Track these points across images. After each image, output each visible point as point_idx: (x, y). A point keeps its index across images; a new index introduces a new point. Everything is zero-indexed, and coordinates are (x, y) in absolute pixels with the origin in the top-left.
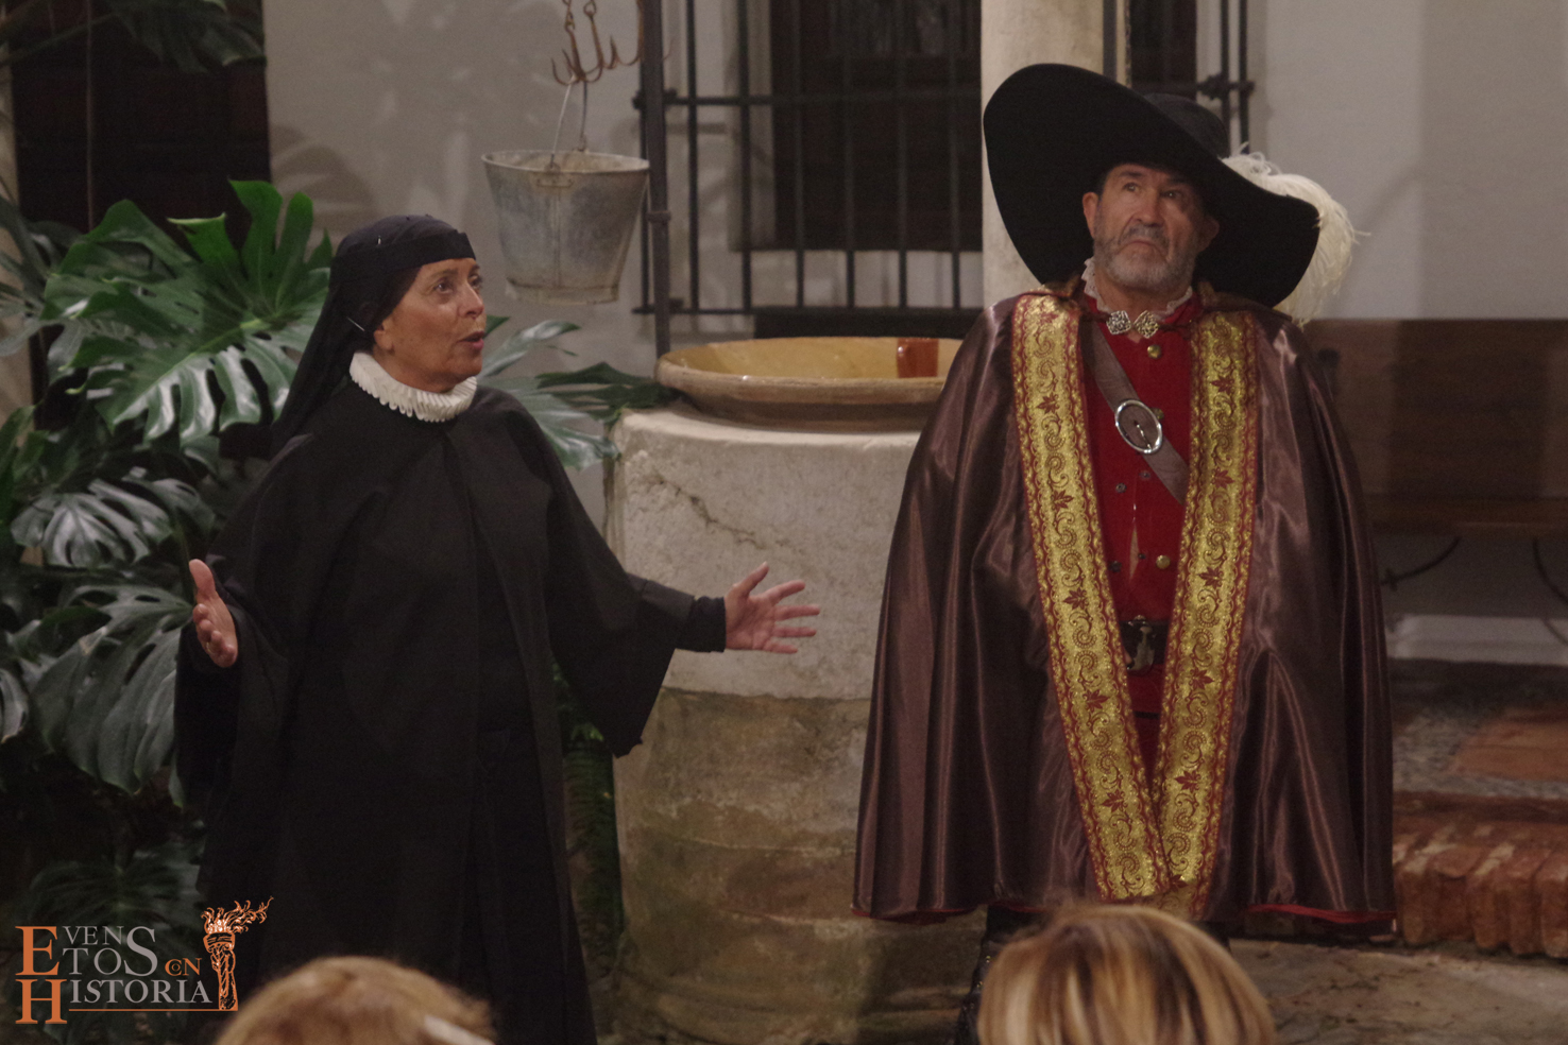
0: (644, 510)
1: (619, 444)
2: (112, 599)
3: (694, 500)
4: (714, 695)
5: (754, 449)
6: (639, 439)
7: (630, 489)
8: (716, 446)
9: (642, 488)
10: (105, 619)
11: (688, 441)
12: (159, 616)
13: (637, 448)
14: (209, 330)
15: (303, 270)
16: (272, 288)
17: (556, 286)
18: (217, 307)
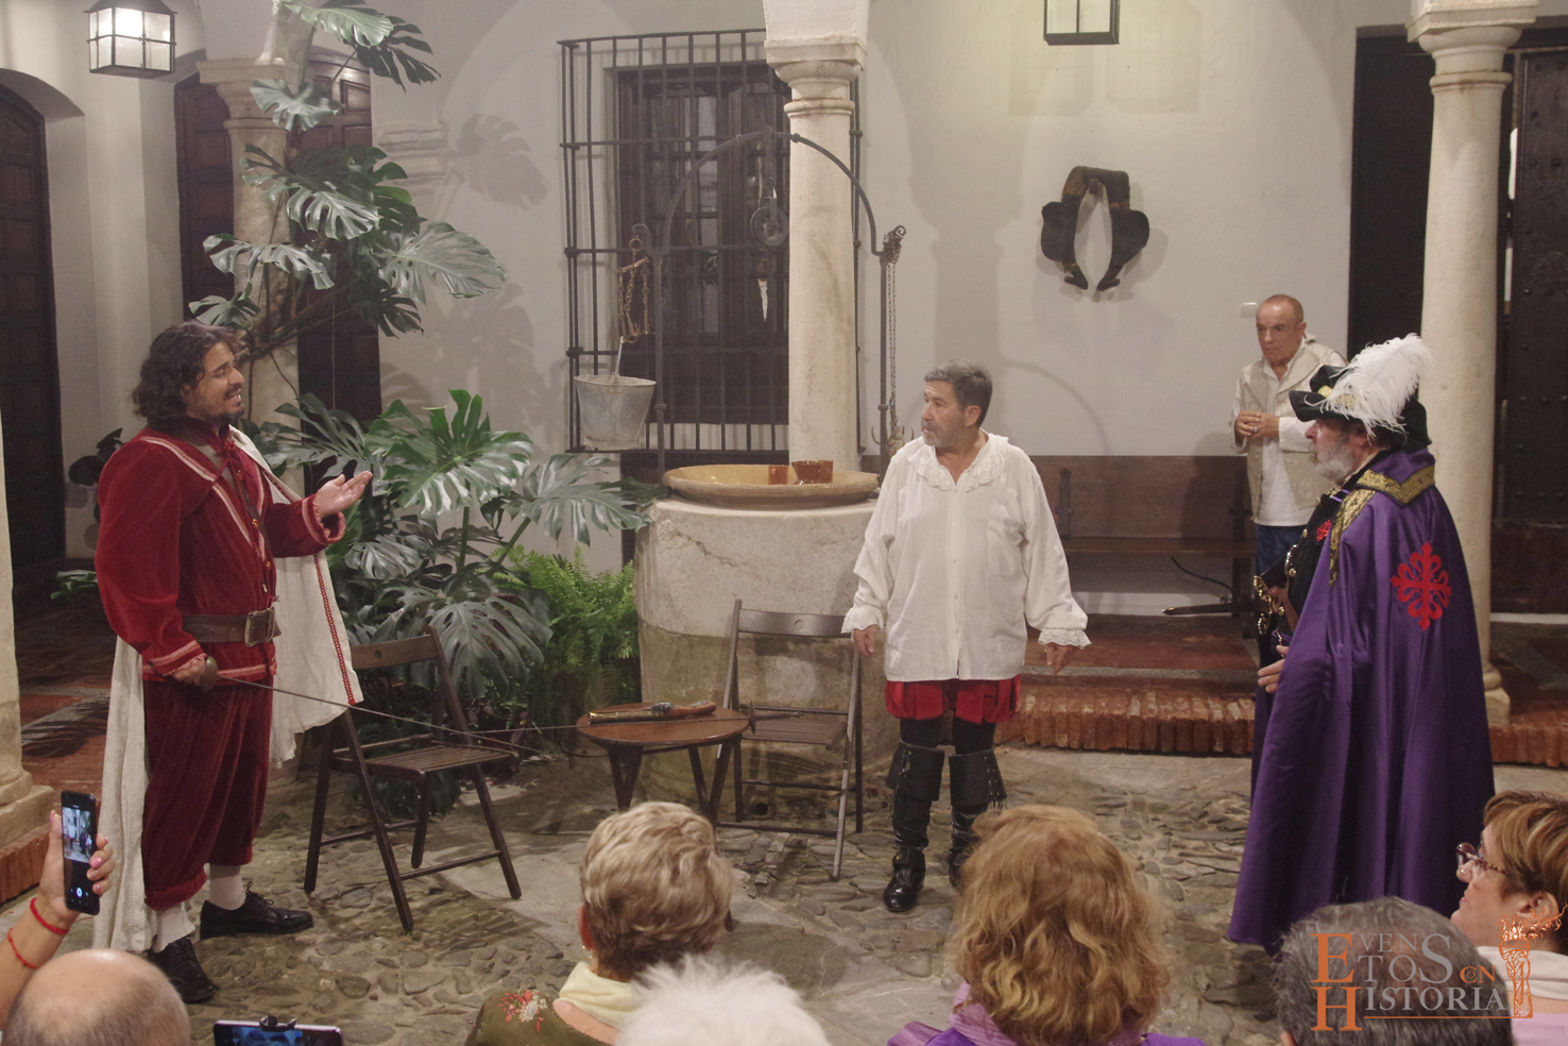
1: (652, 517)
2: (402, 594)
3: (698, 543)
4: (708, 637)
5: (730, 518)
6: (666, 514)
8: (710, 517)
10: (402, 605)
11: (695, 515)
12: (428, 603)
13: (664, 519)
14: (441, 462)
15: (477, 433)
16: (463, 441)
17: (613, 441)
18: (441, 450)
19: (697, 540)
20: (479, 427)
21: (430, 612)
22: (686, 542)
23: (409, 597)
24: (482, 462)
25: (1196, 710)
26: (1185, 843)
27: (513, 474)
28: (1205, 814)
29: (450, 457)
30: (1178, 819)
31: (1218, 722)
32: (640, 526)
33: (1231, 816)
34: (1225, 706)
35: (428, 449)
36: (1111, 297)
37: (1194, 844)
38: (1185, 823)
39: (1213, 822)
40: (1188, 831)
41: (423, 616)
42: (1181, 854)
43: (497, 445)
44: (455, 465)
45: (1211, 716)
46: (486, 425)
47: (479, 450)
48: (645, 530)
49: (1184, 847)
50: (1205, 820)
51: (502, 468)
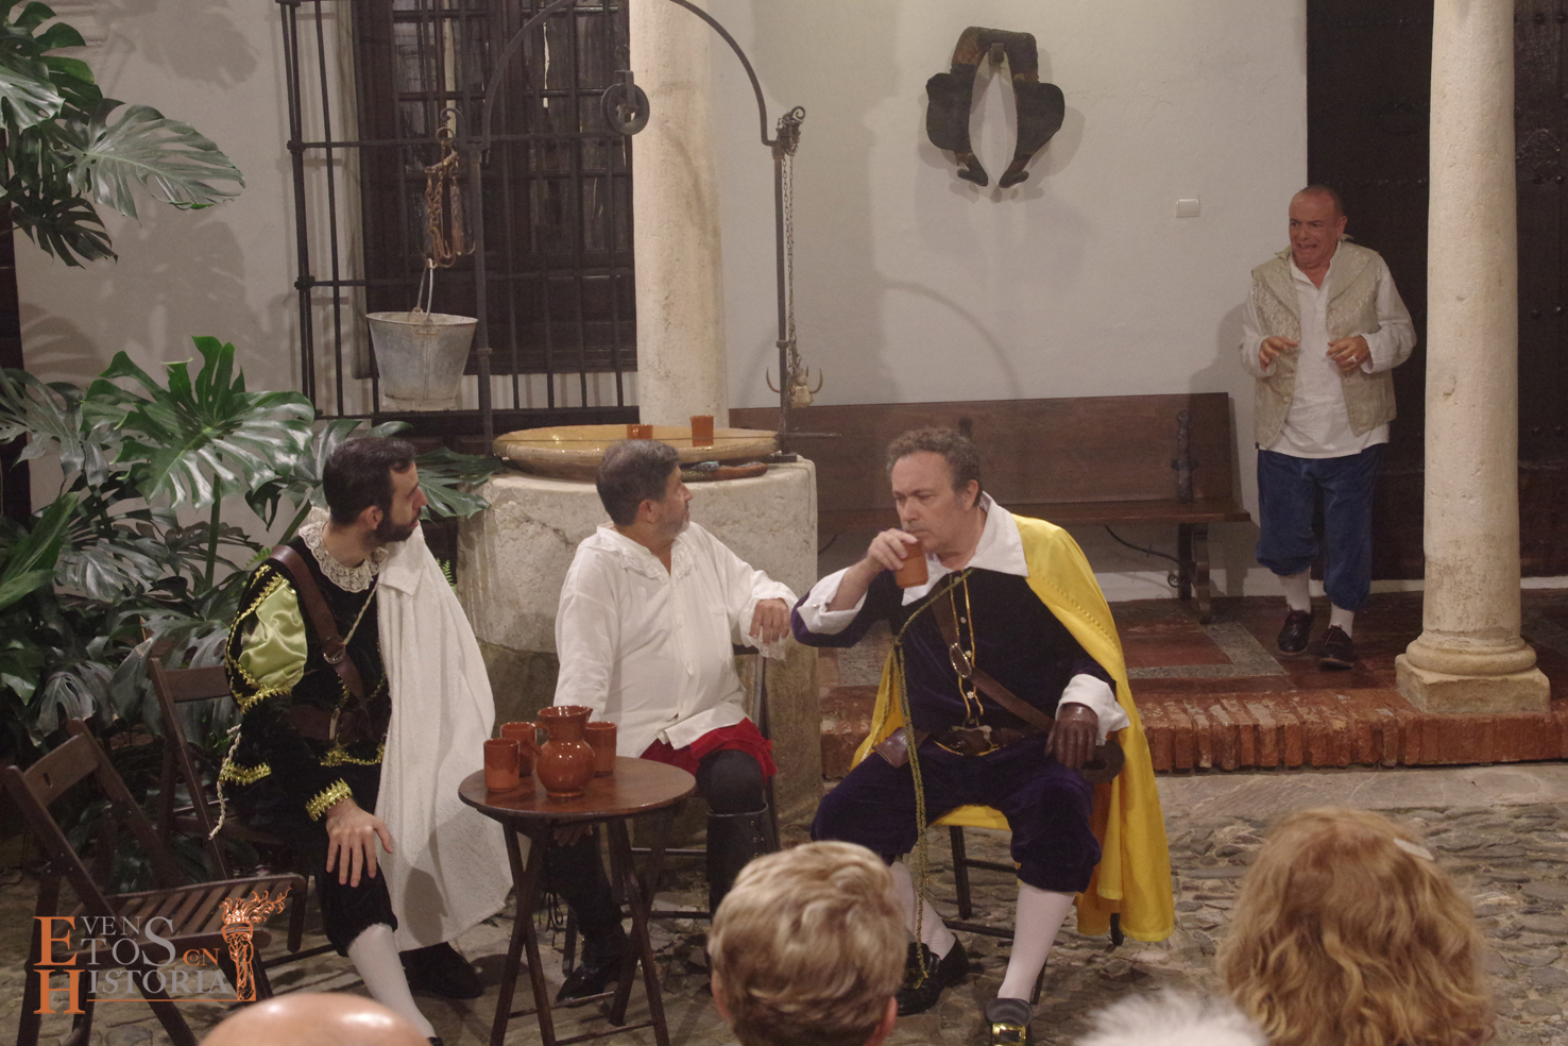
0: (514, 540)
1: (488, 499)
3: (556, 531)
6: (508, 494)
7: (500, 527)
9: (513, 525)
10: (148, 634)
11: (551, 493)
13: (506, 500)
14: (188, 436)
15: (229, 394)
16: (210, 407)
17: (425, 399)
18: (184, 420)
19: (554, 526)
20: (230, 388)
21: (193, 641)
22: (539, 530)
23: (157, 623)
24: (242, 434)
25: (1173, 717)
26: (1198, 883)
27: (292, 448)
28: (1210, 846)
29: (198, 430)
30: (1179, 855)
31: (1204, 729)
32: (472, 511)
33: (1242, 846)
34: (1206, 710)
35: (168, 419)
36: (1014, 195)
37: (1210, 883)
38: (1189, 858)
39: (1224, 855)
40: (1195, 868)
41: (183, 647)
42: (1198, 898)
43: (261, 410)
44: (204, 441)
45: (1194, 722)
46: (240, 382)
47: (237, 417)
48: (478, 517)
49: (1197, 889)
50: (1213, 853)
51: (276, 442)
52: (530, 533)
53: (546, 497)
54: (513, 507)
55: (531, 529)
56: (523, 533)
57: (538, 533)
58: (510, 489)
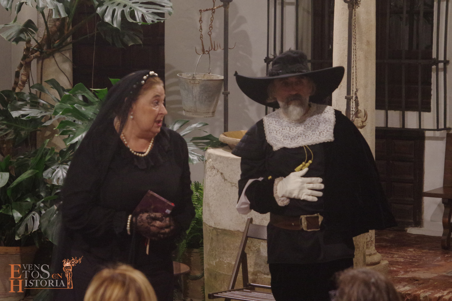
0: (210, 176)
1: (206, 157)
3: (222, 174)
4: (225, 230)
7: (207, 170)
9: (210, 170)
11: (221, 157)
17: (195, 112)
19: (221, 171)
22: (216, 173)
52: (214, 174)
53: (219, 158)
54: (210, 162)
55: (215, 172)
56: (212, 174)
57: (216, 174)
58: (210, 154)
